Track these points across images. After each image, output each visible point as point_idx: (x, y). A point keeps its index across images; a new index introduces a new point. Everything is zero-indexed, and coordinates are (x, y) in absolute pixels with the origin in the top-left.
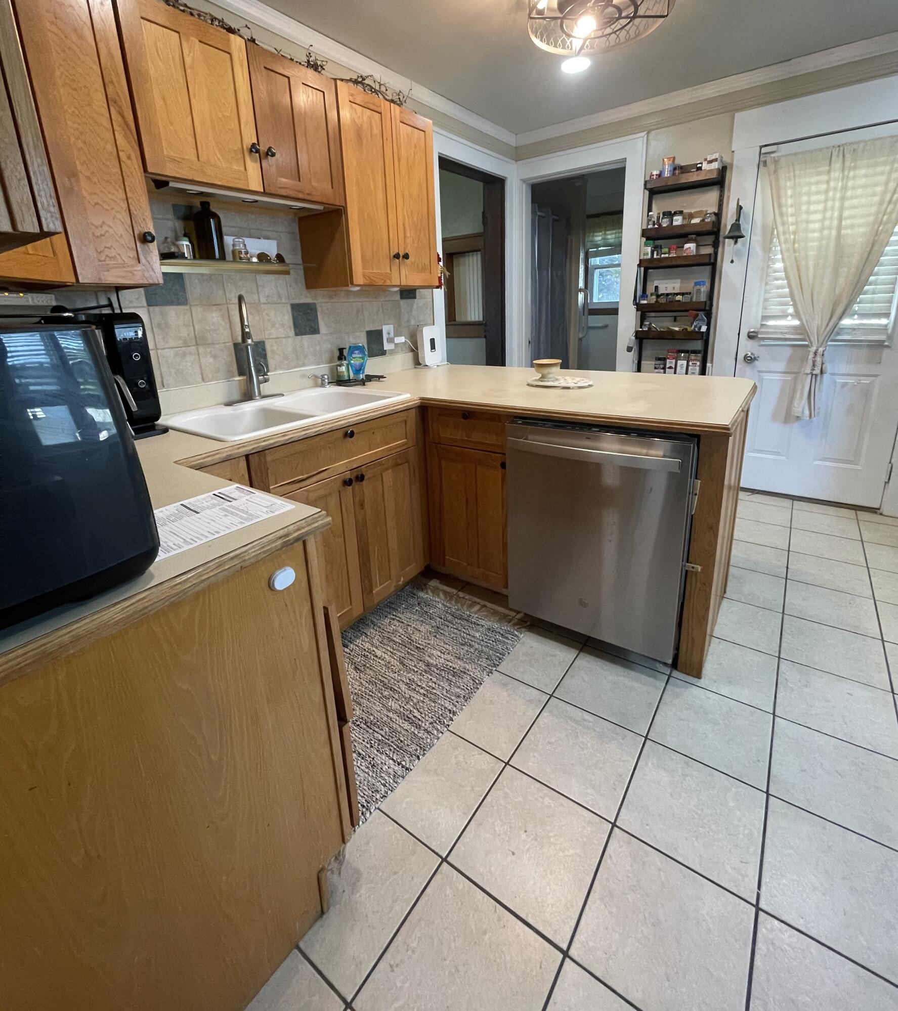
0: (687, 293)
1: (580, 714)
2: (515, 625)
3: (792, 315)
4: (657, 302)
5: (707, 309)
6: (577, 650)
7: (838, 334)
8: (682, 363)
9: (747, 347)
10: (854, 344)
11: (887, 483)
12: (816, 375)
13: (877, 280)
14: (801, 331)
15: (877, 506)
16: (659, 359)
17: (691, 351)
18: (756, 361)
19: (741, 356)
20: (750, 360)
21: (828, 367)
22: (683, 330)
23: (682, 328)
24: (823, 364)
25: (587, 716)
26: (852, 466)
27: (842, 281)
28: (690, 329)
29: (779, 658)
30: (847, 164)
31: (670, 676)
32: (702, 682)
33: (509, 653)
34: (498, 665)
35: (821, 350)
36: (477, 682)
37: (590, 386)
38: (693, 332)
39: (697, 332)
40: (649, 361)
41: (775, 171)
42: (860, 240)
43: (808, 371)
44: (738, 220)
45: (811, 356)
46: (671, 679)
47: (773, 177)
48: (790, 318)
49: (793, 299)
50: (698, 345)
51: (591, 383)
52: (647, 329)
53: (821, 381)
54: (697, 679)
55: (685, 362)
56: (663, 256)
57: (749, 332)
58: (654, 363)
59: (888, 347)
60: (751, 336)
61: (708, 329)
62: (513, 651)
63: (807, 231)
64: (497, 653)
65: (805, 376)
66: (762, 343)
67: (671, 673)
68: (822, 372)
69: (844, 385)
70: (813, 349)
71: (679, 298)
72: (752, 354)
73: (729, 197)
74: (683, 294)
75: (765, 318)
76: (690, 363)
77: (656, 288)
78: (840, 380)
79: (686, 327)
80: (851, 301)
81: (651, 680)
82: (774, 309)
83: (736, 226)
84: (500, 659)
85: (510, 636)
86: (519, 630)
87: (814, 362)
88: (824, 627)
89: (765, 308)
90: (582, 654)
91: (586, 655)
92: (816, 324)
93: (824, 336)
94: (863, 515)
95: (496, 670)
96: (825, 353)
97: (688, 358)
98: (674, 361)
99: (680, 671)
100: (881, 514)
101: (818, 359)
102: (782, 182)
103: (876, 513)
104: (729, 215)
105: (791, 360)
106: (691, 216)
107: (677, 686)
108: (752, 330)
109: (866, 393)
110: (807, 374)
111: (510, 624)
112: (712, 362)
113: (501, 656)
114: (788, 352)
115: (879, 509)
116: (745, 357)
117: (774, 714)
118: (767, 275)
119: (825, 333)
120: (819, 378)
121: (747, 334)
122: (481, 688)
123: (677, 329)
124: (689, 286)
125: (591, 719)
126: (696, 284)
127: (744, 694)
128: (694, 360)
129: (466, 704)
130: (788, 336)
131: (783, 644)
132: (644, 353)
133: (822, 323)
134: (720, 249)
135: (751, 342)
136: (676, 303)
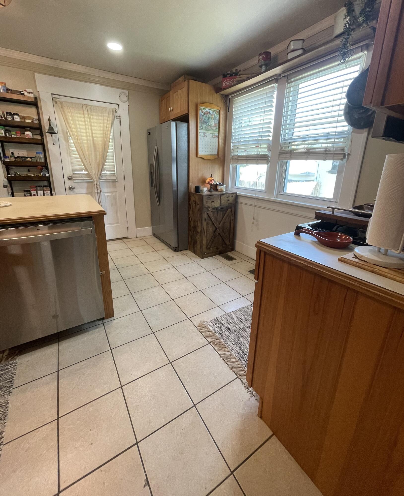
0: (33, 158)
1: (79, 365)
2: (7, 359)
3: (84, 170)
4: (15, 161)
5: (45, 166)
6: (56, 343)
7: (102, 177)
8: (40, 192)
9: (69, 184)
10: (107, 181)
11: (128, 228)
12: (99, 193)
13: (109, 158)
14: (89, 175)
15: (127, 236)
16: (27, 191)
17: (43, 186)
18: (74, 189)
19: (67, 187)
20: (71, 189)
21: (102, 190)
22: (36, 176)
23: (35, 175)
24: (100, 189)
25: (82, 363)
26: (117, 225)
27: (98, 157)
28: (40, 175)
29: (131, 294)
30: (89, 112)
31: (103, 323)
32: (115, 316)
33: (15, 375)
34: (12, 385)
35: (98, 183)
36: (4, 404)
37: (11, 205)
38: (42, 177)
39: (44, 177)
40: (19, 192)
41: (62, 108)
42: (100, 143)
43: (96, 192)
44: (50, 125)
45: (95, 186)
46: (104, 324)
47: (61, 110)
48: (83, 171)
49: (83, 163)
50: (46, 183)
51: (11, 203)
52: (14, 175)
53: (101, 194)
54: (113, 317)
55: (42, 192)
56: (13, 136)
57: (68, 177)
58: (23, 193)
59: (117, 182)
60: (69, 179)
61: (49, 175)
62: (16, 372)
63: (81, 136)
64: (6, 380)
65: (95, 194)
66: (75, 181)
67: (103, 322)
68: (100, 192)
69: (108, 196)
70: (95, 183)
71: (29, 159)
72: (71, 186)
73: (42, 114)
74: (31, 158)
75: (74, 170)
76: (45, 192)
77: (12, 153)
78: (106, 194)
79: (38, 174)
80: (103, 165)
81: (97, 329)
82: (77, 167)
83: (51, 128)
84: (11, 382)
85: (8, 367)
86: (12, 360)
87: (97, 188)
88: (136, 277)
89: (72, 167)
90: (60, 343)
91: (62, 341)
92: (94, 173)
93: (98, 178)
94: (125, 240)
95: (13, 389)
96: (100, 184)
97: (43, 190)
98: (35, 191)
99: (106, 319)
100: (129, 238)
101: (98, 187)
102: (66, 113)
103: (127, 238)
104: (45, 122)
105: (87, 188)
106: (24, 118)
107: (108, 324)
108: (69, 176)
109: (115, 198)
110: (96, 193)
111: (3, 361)
112: (54, 191)
113: (11, 380)
114: (86, 185)
115: (128, 237)
116: (69, 188)
117: (140, 311)
118: (70, 153)
119: (98, 177)
120: (100, 194)
121: (67, 178)
122: (10, 405)
123: (33, 175)
124: (33, 154)
125: (85, 363)
126: (37, 153)
127: (129, 311)
128: (46, 190)
129: (6, 421)
130: (85, 178)
131: (130, 289)
132: (14, 189)
133: (96, 173)
134: (44, 137)
135: (70, 181)
136: (28, 162)
